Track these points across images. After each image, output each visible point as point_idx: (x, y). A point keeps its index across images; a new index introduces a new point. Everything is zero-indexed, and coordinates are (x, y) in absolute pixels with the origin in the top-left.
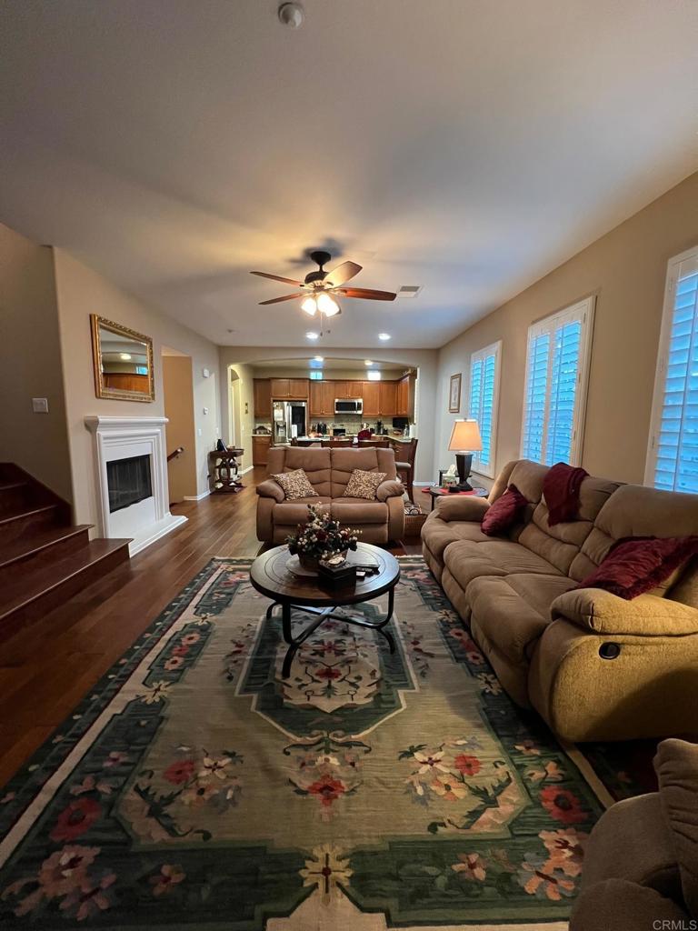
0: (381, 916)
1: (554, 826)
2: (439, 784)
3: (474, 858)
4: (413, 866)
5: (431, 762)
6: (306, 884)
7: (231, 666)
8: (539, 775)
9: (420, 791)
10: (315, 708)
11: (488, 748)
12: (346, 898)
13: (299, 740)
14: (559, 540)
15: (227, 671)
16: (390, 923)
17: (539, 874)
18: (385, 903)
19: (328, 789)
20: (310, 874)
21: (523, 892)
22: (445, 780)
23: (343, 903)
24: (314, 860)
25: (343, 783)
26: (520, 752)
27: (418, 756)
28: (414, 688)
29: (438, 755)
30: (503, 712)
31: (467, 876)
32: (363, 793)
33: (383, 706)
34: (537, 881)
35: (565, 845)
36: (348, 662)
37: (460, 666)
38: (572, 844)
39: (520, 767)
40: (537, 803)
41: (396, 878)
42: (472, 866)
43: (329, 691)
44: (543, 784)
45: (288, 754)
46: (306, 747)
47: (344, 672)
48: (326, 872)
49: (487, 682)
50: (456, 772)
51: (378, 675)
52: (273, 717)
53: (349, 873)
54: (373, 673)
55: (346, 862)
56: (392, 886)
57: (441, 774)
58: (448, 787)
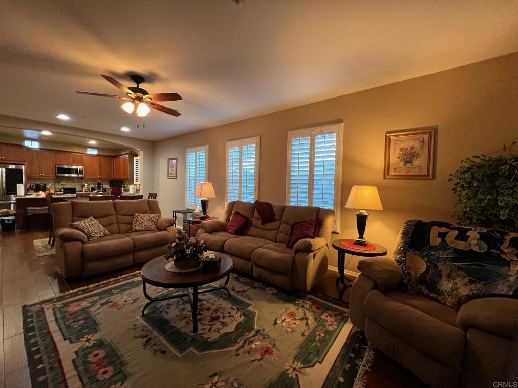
0: (317, 364)
1: (322, 314)
2: (292, 324)
3: (318, 333)
4: (310, 347)
5: (284, 321)
6: (294, 377)
7: (155, 347)
8: (307, 305)
9: (290, 330)
10: (226, 334)
11: (292, 308)
12: (307, 368)
13: (235, 347)
14: (268, 230)
15: (156, 351)
16: (320, 363)
17: (330, 325)
18: (315, 360)
19: (267, 351)
20: (292, 374)
21: (332, 331)
22: (292, 322)
23: (307, 370)
24: (288, 370)
25: (269, 346)
26: (298, 303)
27: (279, 322)
28: (252, 305)
29: (283, 318)
30: (284, 296)
31: (321, 338)
32: (277, 343)
33: (250, 316)
34: (331, 327)
35: (327, 316)
36: (216, 310)
37: (257, 290)
38: (328, 315)
39: (303, 306)
40: (315, 312)
41: (310, 353)
42: (319, 335)
43: (224, 324)
44: (311, 307)
45: (238, 354)
46: (242, 347)
47: (219, 314)
48: (295, 369)
49: (270, 290)
50: (292, 318)
51: (234, 307)
52: (213, 349)
53: (300, 363)
54: (232, 308)
55: (296, 362)
56: (312, 355)
57: (290, 322)
58: (295, 324)
